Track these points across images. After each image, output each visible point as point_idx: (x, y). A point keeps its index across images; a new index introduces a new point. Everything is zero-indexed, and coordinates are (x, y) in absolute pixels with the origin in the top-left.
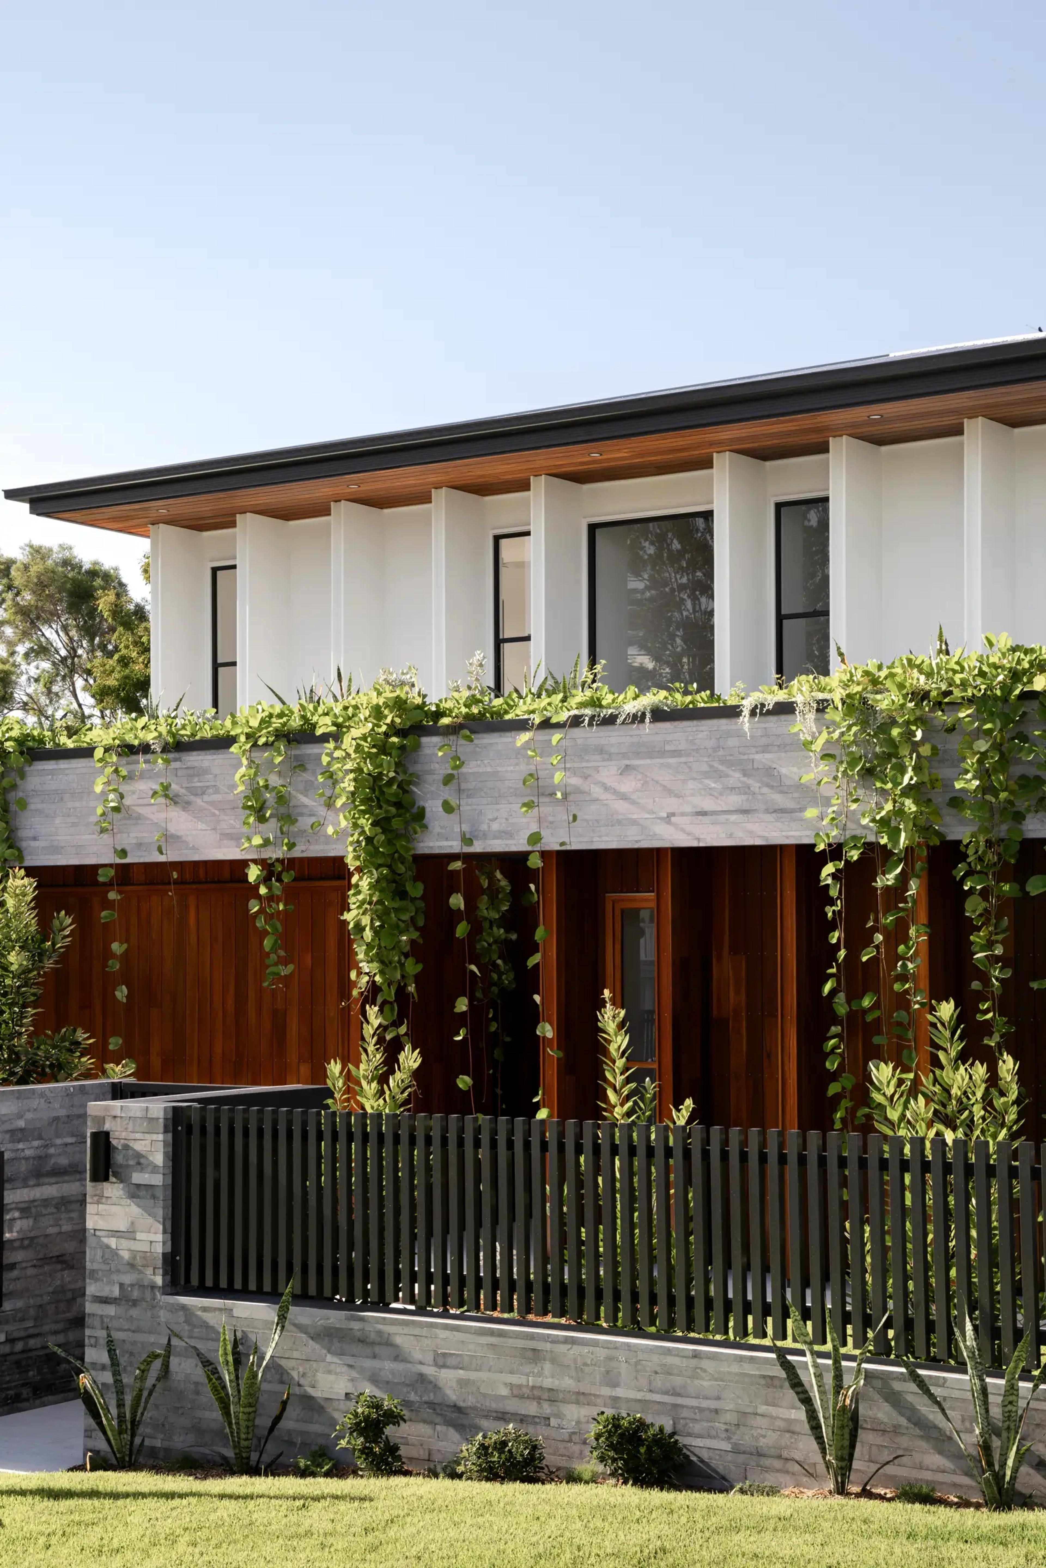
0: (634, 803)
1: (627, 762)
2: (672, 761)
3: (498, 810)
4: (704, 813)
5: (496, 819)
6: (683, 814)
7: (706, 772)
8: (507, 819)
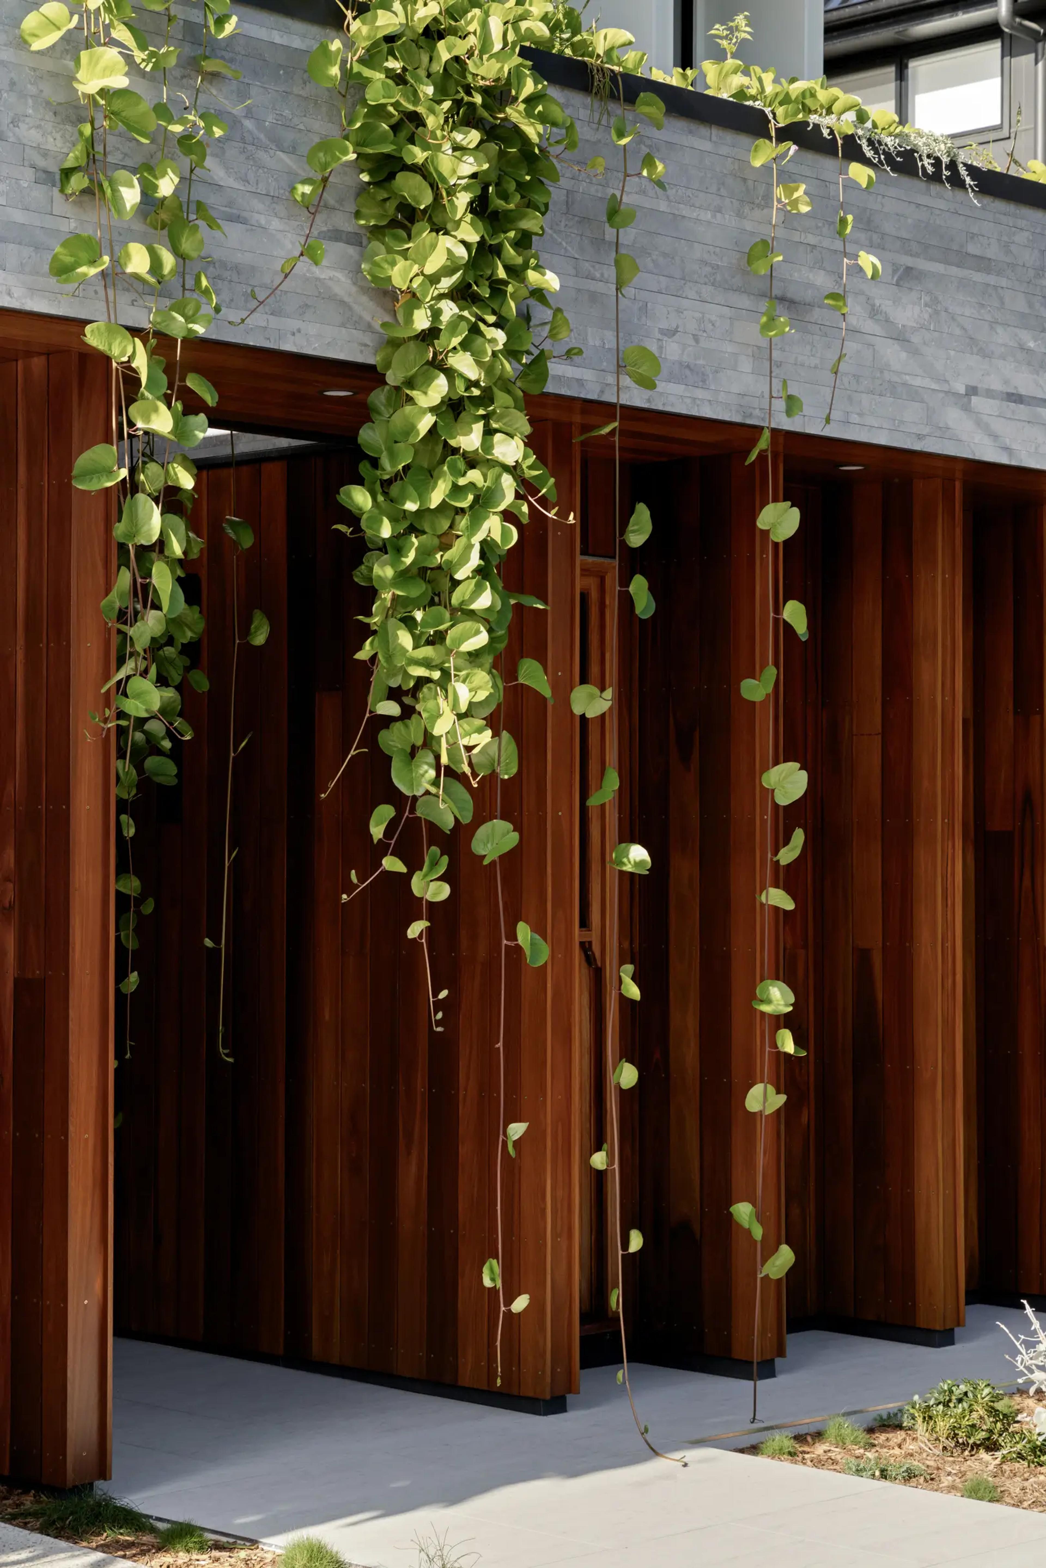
0: (915, 352)
1: (909, 261)
2: (979, 277)
3: (679, 311)
4: (1015, 398)
5: (675, 331)
6: (990, 394)
7: (1023, 315)
8: (696, 339)
